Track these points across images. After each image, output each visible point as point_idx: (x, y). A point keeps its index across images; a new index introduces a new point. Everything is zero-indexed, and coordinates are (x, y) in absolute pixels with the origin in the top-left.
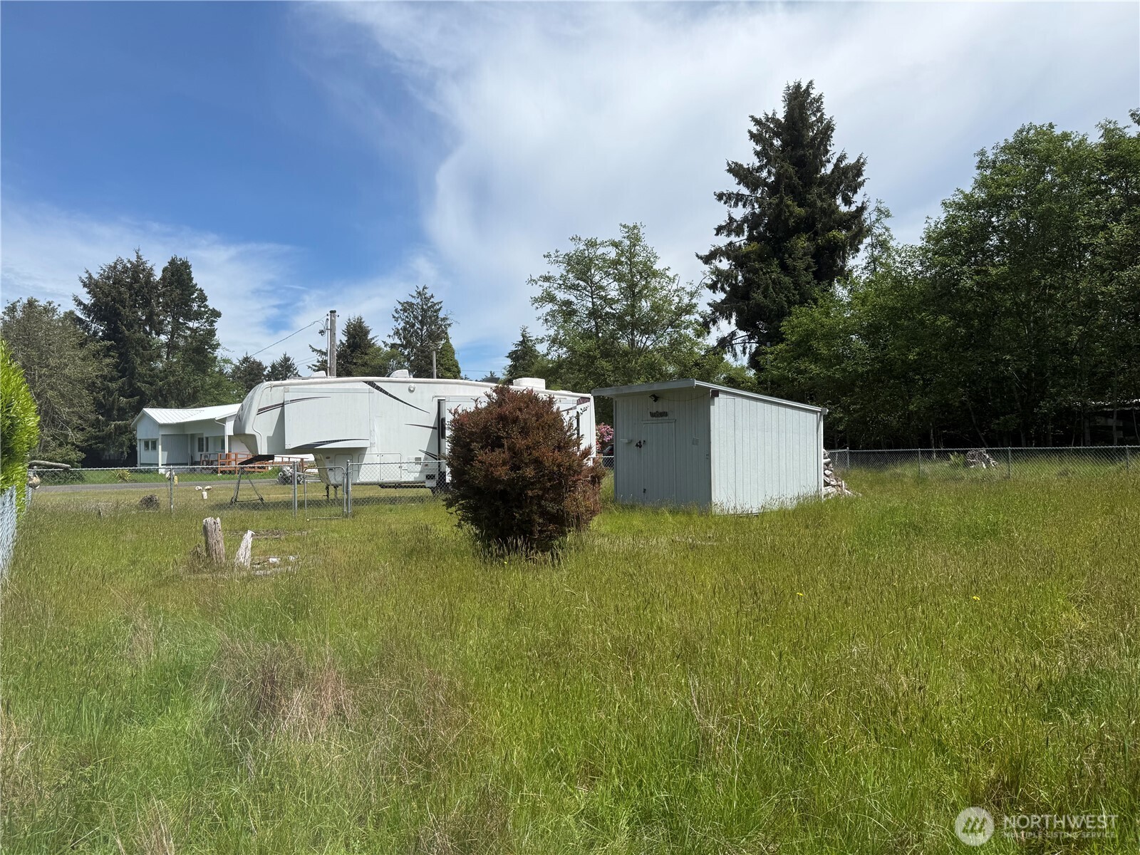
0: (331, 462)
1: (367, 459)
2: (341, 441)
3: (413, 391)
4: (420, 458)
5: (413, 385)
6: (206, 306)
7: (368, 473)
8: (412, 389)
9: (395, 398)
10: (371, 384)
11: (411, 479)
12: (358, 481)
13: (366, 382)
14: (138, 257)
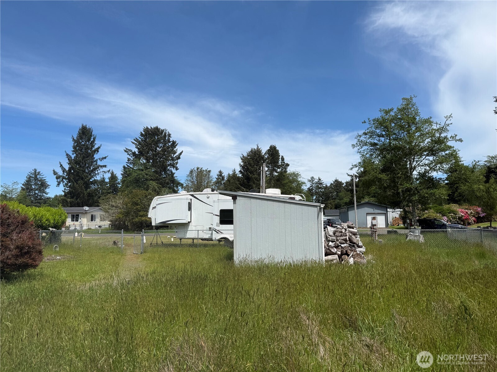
0: (177, 229)
1: (190, 228)
2: (175, 220)
3: (208, 198)
4: (211, 228)
5: (209, 195)
6: (284, 162)
7: (191, 234)
8: (208, 197)
9: (201, 201)
10: (192, 195)
11: (208, 237)
12: (186, 237)
13: (190, 195)
14: (258, 147)
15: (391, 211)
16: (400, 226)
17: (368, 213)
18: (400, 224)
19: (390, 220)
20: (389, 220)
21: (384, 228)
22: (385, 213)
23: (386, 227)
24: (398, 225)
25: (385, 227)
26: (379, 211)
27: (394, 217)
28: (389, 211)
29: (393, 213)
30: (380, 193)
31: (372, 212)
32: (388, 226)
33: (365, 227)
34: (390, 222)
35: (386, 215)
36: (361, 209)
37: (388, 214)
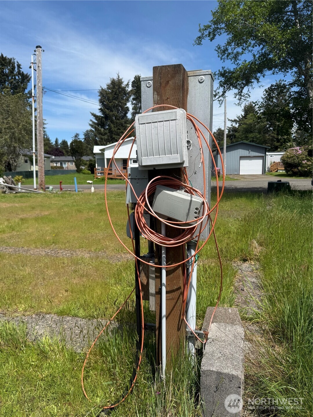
15: (269, 155)
16: (279, 172)
17: (242, 156)
18: (279, 170)
19: (268, 165)
20: (266, 165)
21: (260, 175)
22: (263, 156)
23: (263, 174)
24: (277, 171)
25: (261, 173)
26: (256, 153)
27: (273, 162)
28: (268, 155)
29: (272, 157)
30: (259, 137)
31: (247, 155)
32: (265, 173)
33: (236, 173)
34: (268, 168)
35: (264, 158)
36: (234, 151)
37: (267, 158)
